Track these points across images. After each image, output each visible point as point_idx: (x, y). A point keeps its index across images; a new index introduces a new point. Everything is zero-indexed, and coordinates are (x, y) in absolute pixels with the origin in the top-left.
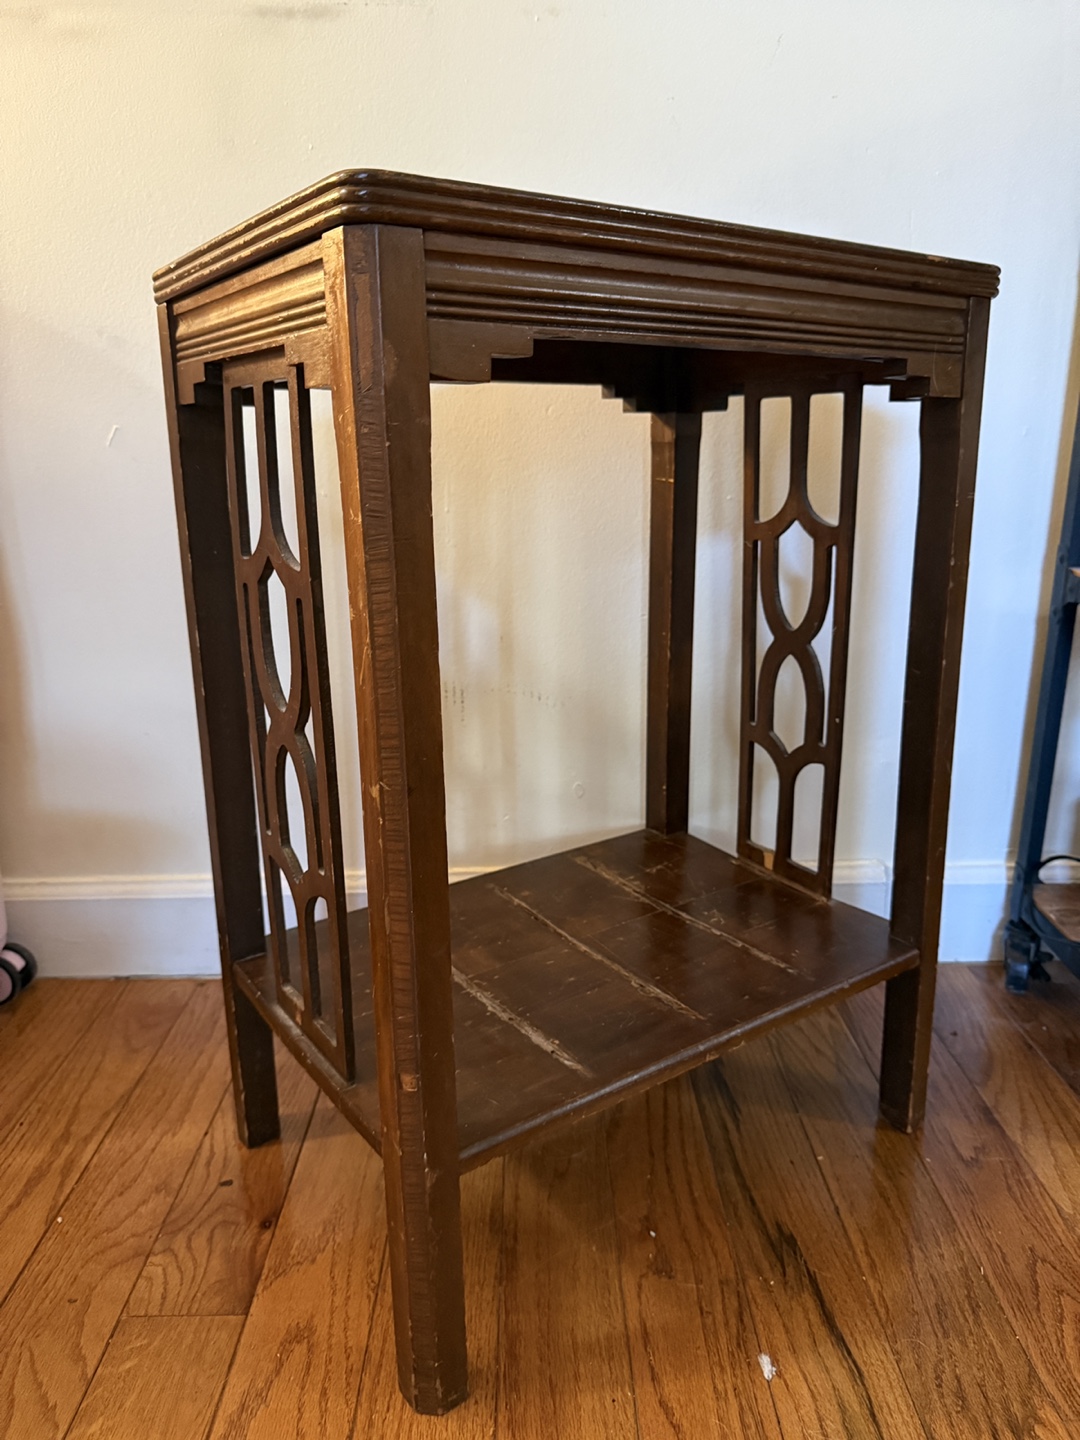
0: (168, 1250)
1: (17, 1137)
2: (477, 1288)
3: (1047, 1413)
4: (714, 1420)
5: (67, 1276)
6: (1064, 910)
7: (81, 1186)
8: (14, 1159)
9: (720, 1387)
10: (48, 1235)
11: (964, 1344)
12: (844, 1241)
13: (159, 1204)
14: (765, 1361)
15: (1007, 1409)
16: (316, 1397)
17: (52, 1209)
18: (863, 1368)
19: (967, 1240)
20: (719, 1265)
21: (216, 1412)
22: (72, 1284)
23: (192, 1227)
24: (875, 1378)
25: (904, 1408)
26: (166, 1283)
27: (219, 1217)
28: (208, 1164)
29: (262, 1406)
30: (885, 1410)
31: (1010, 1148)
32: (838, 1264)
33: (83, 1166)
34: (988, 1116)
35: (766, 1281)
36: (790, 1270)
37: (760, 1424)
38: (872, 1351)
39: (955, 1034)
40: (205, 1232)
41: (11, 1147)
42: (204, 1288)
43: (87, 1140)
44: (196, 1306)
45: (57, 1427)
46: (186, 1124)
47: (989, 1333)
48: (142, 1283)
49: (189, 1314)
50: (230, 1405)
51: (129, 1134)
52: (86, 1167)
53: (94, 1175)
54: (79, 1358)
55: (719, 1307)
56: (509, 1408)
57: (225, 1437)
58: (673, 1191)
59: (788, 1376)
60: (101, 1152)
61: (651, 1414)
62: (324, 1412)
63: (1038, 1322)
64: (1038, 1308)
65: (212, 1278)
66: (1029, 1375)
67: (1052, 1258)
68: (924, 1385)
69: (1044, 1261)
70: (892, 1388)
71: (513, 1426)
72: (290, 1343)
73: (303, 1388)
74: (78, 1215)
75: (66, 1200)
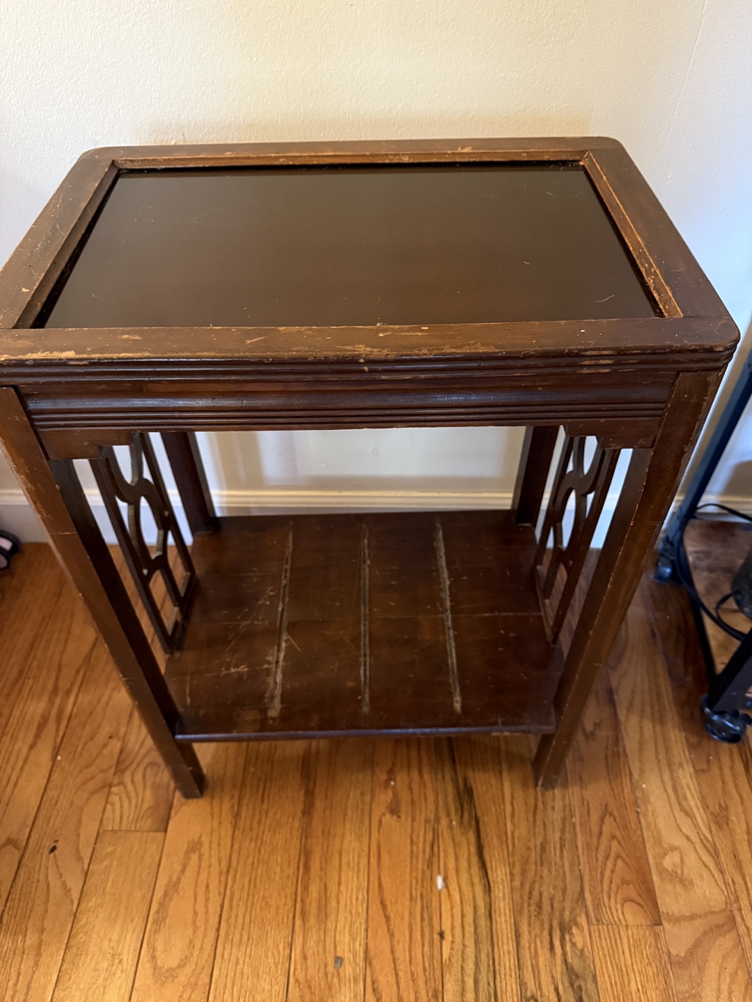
0: (121, 783)
1: (28, 689)
2: (291, 820)
3: (582, 920)
4: (407, 913)
5: (67, 800)
6: (702, 551)
7: (69, 732)
8: (28, 708)
9: (414, 893)
10: (54, 769)
11: (550, 871)
12: (500, 793)
13: (116, 745)
14: (440, 882)
15: (561, 915)
16: (204, 888)
17: (54, 748)
18: (492, 884)
20: (426, 809)
22: (71, 806)
23: (133, 766)
24: (497, 891)
25: (507, 911)
26: (122, 807)
27: (148, 760)
29: (176, 894)
30: (498, 912)
31: (616, 725)
32: (494, 811)
33: (69, 713)
34: (610, 696)
35: (451, 821)
36: (466, 814)
37: (431, 919)
38: (499, 873)
40: (141, 770)
41: (25, 696)
42: (143, 811)
43: (68, 692)
44: (139, 824)
45: (72, 902)
47: (565, 864)
48: (109, 807)
49: (135, 831)
50: (159, 894)
51: (93, 689)
52: (71, 715)
53: (75, 723)
54: (80, 858)
55: (421, 839)
56: (303, 901)
57: (158, 912)
58: (408, 749)
59: (451, 888)
60: (78, 704)
61: (375, 909)
62: (207, 900)
63: (595, 858)
64: (597, 849)
65: (146, 805)
66: (580, 894)
67: (616, 813)
68: (522, 897)
69: (611, 814)
70: (504, 897)
71: (303, 913)
72: (189, 852)
73: (196, 883)
74: (70, 754)
75: (62, 741)
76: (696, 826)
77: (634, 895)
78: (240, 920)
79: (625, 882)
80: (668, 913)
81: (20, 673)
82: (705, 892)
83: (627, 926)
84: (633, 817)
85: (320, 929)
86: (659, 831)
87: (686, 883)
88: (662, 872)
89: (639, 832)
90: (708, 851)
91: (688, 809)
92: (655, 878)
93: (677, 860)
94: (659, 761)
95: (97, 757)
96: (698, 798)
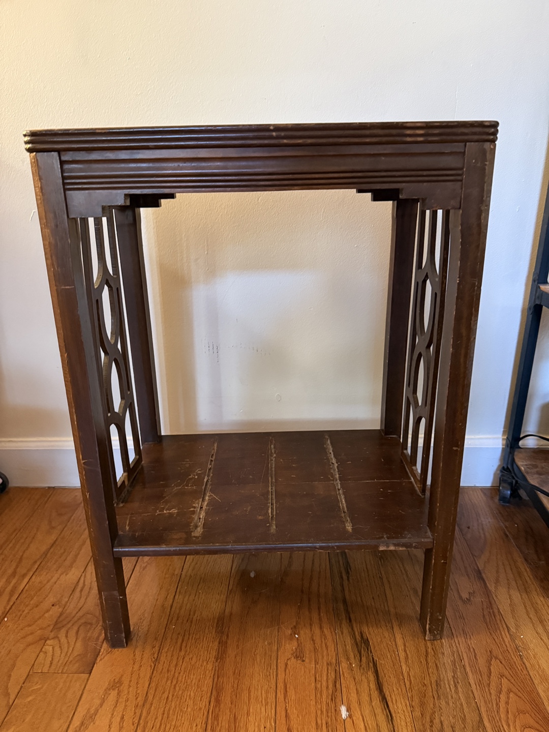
0: (56, 637)
2: (205, 664)
6: (530, 465)
7: (18, 601)
9: (319, 722)
11: (447, 703)
12: (394, 643)
13: (56, 610)
14: (344, 713)
16: (119, 719)
17: (3, 613)
18: (394, 715)
19: (458, 645)
20: (328, 655)
21: (69, 726)
22: (8, 654)
23: (69, 625)
24: (399, 721)
26: (53, 655)
27: (82, 621)
28: (81, 591)
29: (92, 724)
31: (487, 593)
32: (389, 657)
33: (22, 589)
34: (479, 574)
35: (351, 664)
36: (364, 659)
38: (400, 706)
39: (469, 528)
40: (75, 628)
42: (71, 659)
43: (24, 576)
44: (66, 668)
46: (73, 569)
47: (461, 698)
48: (41, 655)
49: (62, 673)
50: (76, 723)
51: (45, 573)
52: (22, 590)
53: (25, 596)
54: (7, 694)
55: (325, 678)
58: (310, 612)
59: (354, 717)
60: (30, 583)
63: (488, 693)
64: (489, 685)
65: (76, 653)
66: (479, 722)
67: (501, 657)
68: (423, 725)
69: (496, 658)
70: (407, 726)
72: (109, 690)
73: (113, 714)
74: (15, 617)
75: (10, 609)
77: (532, 722)
79: (520, 712)
84: (516, 659)
86: (543, 671)
89: (525, 672)
94: (530, 618)
95: (40, 618)
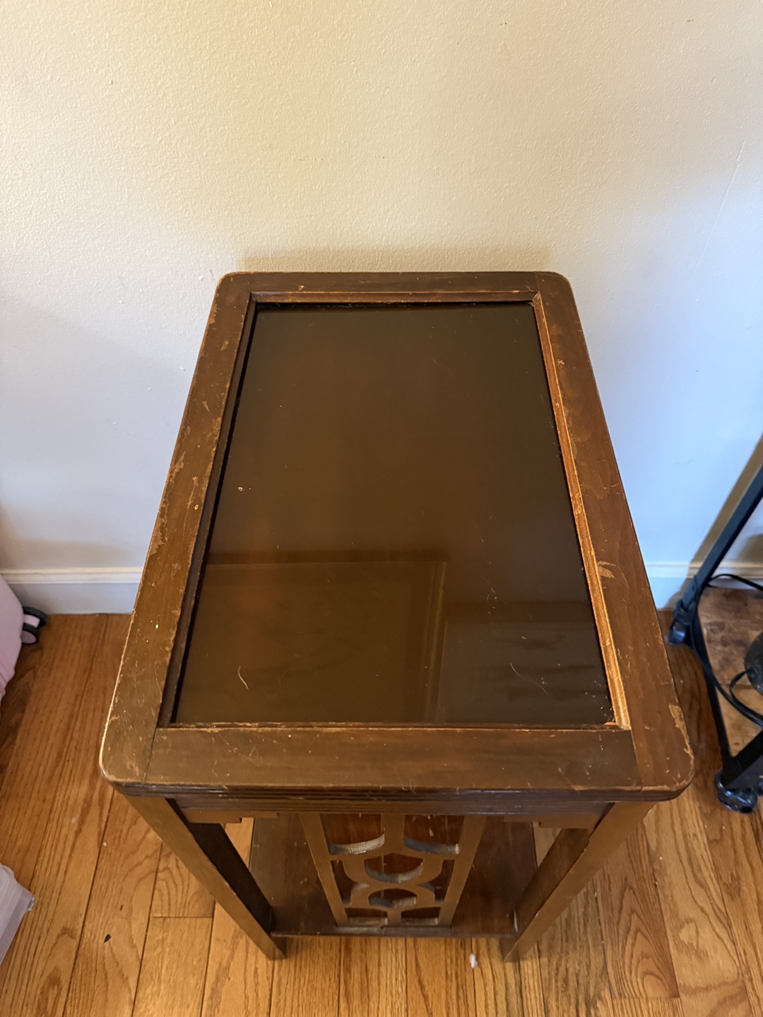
0: (166, 869)
1: (68, 772)
3: (606, 994)
4: (443, 992)
5: (116, 887)
6: (716, 623)
7: (112, 816)
8: (71, 792)
9: (449, 973)
10: (101, 855)
11: (575, 947)
14: (473, 960)
15: (587, 990)
16: (252, 973)
17: (99, 834)
21: (205, 982)
22: (120, 893)
25: (537, 988)
26: (169, 894)
29: (227, 980)
30: (527, 989)
33: (110, 799)
37: (466, 997)
41: (67, 780)
42: (189, 898)
44: (187, 910)
45: (130, 991)
47: (589, 939)
48: (157, 894)
49: (184, 917)
50: (211, 979)
52: (112, 800)
53: (117, 807)
54: (133, 946)
56: (346, 983)
57: (211, 998)
59: (483, 966)
61: (414, 987)
62: (257, 984)
63: (616, 934)
64: (618, 923)
65: (192, 891)
66: (603, 968)
67: (635, 886)
68: (549, 973)
69: (631, 888)
70: (533, 974)
71: (347, 994)
72: (237, 938)
73: (245, 968)
74: (115, 840)
75: (106, 826)
76: (710, 897)
77: (653, 968)
78: (289, 1003)
79: (644, 956)
80: (684, 985)
81: (59, 755)
82: (719, 964)
83: (647, 999)
84: (651, 889)
85: (363, 1010)
86: (675, 904)
87: (701, 955)
88: (680, 945)
89: (657, 906)
90: (721, 922)
91: (703, 882)
92: (673, 951)
93: (693, 933)
94: (674, 832)
96: (712, 868)
